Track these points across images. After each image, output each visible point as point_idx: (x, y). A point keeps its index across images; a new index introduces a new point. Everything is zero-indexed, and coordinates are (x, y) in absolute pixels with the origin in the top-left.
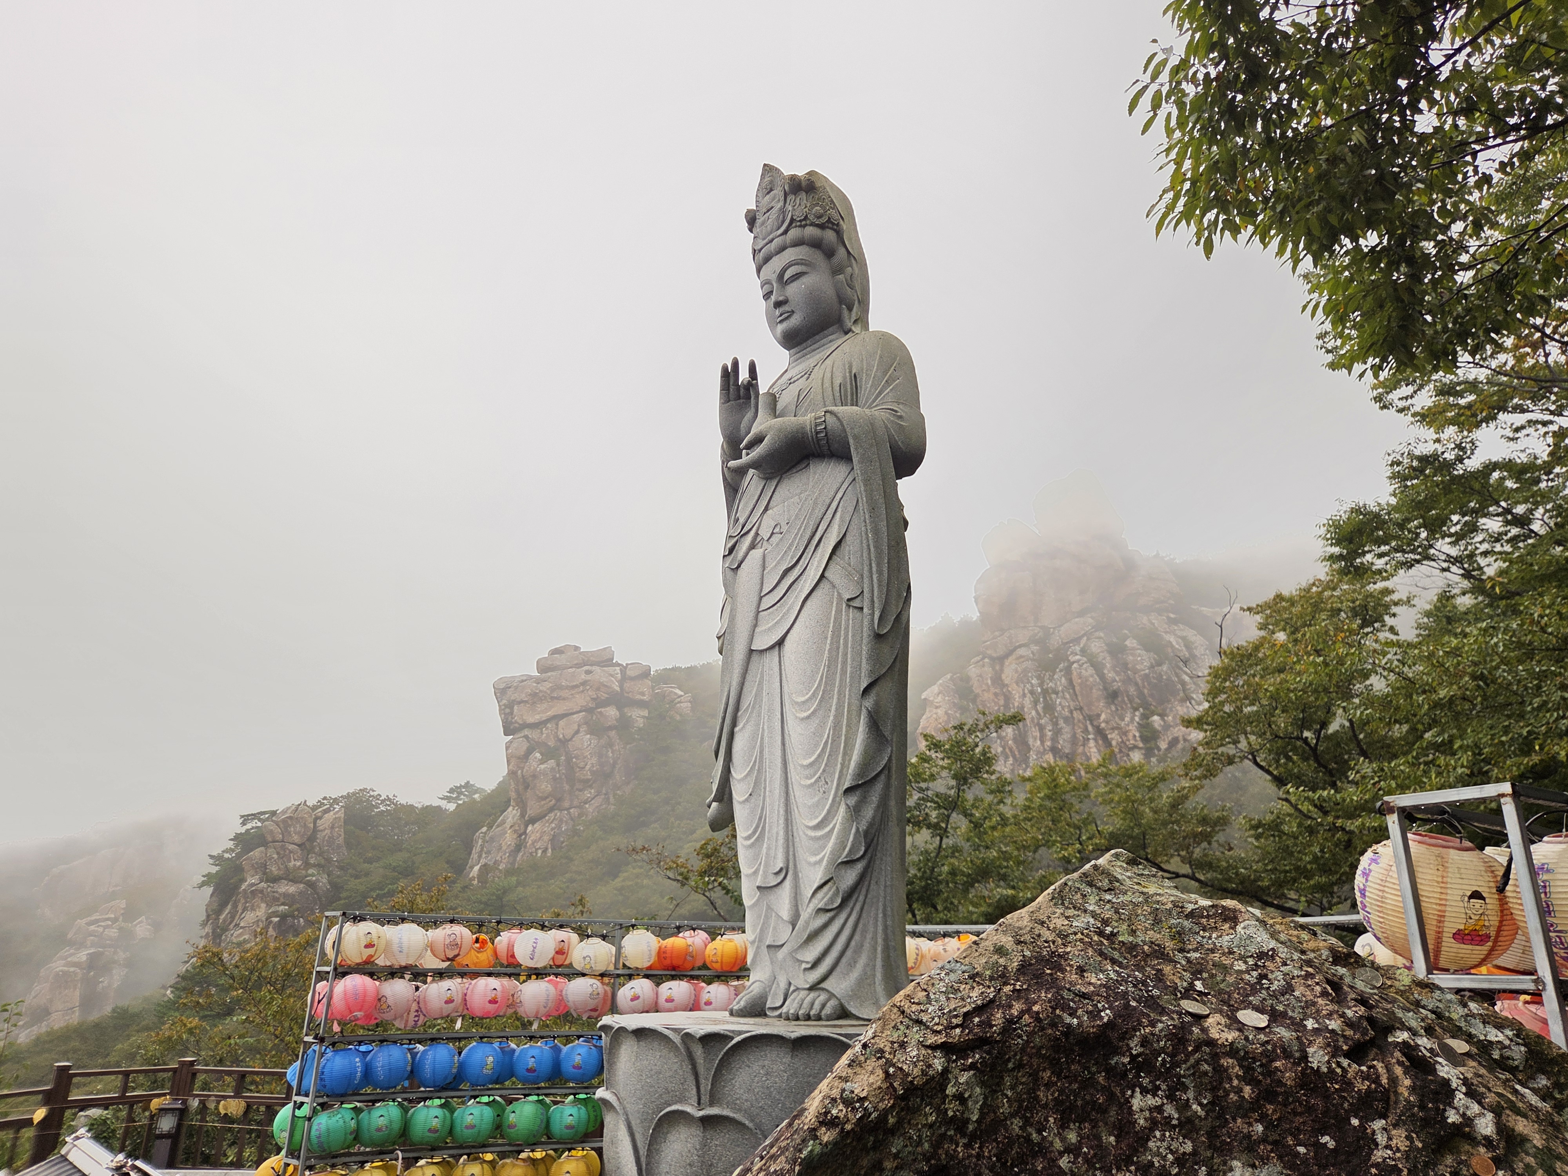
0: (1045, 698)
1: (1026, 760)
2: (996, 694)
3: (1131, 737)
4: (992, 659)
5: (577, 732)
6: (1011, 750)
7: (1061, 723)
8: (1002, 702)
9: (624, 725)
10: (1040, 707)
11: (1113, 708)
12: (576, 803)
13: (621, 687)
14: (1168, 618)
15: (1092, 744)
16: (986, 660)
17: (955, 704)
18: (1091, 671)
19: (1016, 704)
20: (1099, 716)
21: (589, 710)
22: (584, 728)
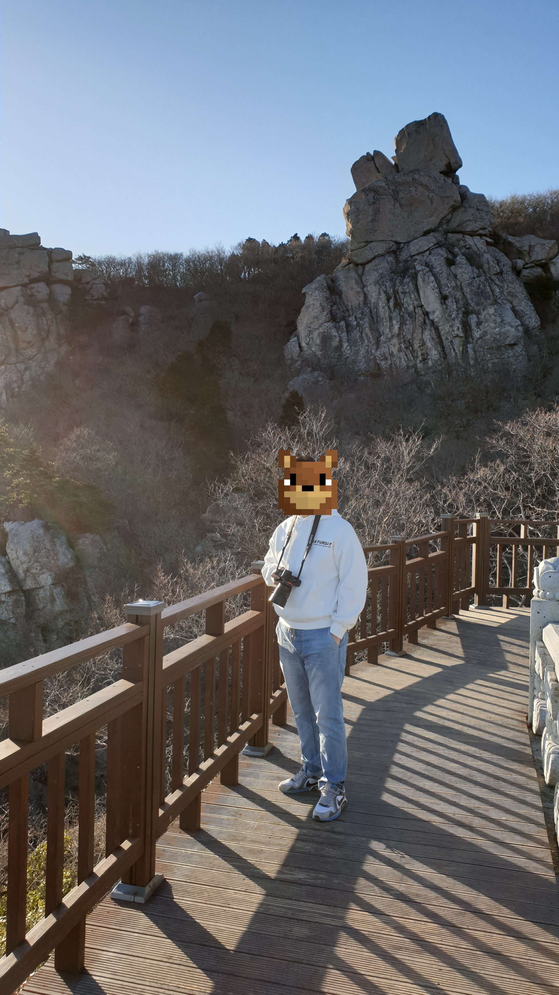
0: (395, 298)
1: (378, 343)
2: (358, 293)
3: (456, 329)
4: (357, 265)
5: (17, 302)
6: (367, 335)
7: (406, 316)
8: (362, 299)
9: (51, 299)
10: (392, 304)
11: (444, 306)
12: (21, 358)
13: (49, 267)
14: (486, 241)
15: (427, 333)
16: (351, 265)
17: (327, 299)
18: (432, 278)
19: (373, 301)
20: (434, 312)
21: (25, 285)
22: (22, 299)
